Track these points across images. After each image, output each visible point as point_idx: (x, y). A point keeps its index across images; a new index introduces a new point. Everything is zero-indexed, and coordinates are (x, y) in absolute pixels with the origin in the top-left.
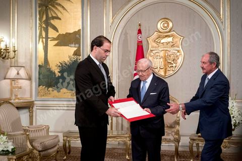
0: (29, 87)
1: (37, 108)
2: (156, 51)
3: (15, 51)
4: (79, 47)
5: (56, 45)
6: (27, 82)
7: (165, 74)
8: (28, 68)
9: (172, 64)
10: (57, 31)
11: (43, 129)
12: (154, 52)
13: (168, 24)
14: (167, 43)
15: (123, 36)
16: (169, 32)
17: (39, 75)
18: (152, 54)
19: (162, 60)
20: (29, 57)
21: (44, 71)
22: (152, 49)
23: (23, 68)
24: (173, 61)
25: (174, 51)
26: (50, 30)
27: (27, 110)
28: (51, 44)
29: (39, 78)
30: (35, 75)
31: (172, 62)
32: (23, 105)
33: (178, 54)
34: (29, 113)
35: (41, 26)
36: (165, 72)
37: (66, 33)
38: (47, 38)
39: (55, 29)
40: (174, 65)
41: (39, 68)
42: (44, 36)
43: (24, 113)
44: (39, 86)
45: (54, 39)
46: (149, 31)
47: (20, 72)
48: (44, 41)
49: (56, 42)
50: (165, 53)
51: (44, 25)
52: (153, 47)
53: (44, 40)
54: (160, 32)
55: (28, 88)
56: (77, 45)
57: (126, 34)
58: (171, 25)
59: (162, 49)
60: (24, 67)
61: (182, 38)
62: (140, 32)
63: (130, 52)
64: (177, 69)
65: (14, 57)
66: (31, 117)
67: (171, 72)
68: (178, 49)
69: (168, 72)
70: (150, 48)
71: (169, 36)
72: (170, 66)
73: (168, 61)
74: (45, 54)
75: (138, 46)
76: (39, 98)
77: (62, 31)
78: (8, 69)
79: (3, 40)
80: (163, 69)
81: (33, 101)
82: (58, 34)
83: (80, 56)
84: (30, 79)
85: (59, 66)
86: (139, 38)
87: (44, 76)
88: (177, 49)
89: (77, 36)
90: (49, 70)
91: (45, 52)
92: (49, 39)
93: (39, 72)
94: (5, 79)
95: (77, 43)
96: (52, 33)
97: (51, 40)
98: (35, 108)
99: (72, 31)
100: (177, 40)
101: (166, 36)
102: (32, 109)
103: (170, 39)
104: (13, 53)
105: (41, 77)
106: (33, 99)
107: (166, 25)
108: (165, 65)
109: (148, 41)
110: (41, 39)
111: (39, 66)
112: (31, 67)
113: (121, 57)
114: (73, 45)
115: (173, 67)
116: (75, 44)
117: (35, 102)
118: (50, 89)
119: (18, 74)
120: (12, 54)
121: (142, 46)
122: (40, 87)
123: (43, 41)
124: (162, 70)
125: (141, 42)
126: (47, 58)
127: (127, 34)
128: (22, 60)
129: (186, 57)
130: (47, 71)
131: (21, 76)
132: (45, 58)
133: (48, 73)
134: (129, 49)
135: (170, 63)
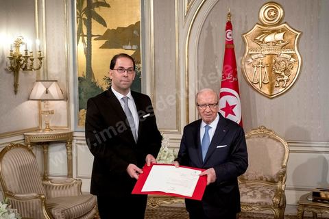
0: (66, 111)
1: (78, 142)
2: (256, 56)
3: (40, 59)
4: (138, 50)
5: (103, 47)
6: (63, 103)
7: (271, 93)
8: (63, 81)
10: (105, 25)
11: (73, 185)
12: (253, 57)
13: (276, 12)
14: (275, 43)
15: (205, 32)
16: (279, 24)
17: (80, 93)
18: (251, 60)
19: (266, 70)
20: (64, 65)
21: (86, 85)
22: (250, 53)
23: (54, 83)
24: (284, 71)
25: (285, 56)
26: (94, 23)
27: (62, 146)
28: (96, 44)
29: (80, 98)
30: (73, 92)
31: (283, 74)
32: (57, 139)
33: (292, 60)
35: (81, 17)
36: (271, 90)
37: (118, 28)
38: (90, 35)
39: (102, 21)
40: (286, 78)
41: (80, 82)
42: (85, 33)
43: (60, 150)
44: (80, 109)
45: (100, 38)
46: (246, 22)
47: (49, 89)
48: (86, 41)
49: (103, 42)
50: (271, 58)
51: (84, 16)
52: (251, 49)
53: (86, 38)
54: (264, 25)
55: (64, 112)
56: (135, 47)
57: (210, 29)
59: (267, 52)
60: (56, 81)
61: (299, 34)
62: (229, 26)
63: (216, 57)
64: (289, 85)
65: (40, 68)
68: (292, 52)
69: (275, 89)
70: (247, 50)
71: (277, 32)
72: (278, 79)
73: (276, 71)
74: (87, 61)
75: (227, 50)
76: (80, 128)
77: (112, 25)
78: (33, 84)
80: (268, 85)
81: (72, 133)
82: (106, 29)
83: (140, 63)
84: (66, 98)
86: (228, 37)
87: (86, 94)
88: (290, 52)
89: (135, 32)
90: (94, 85)
91: (86, 56)
92: (93, 38)
93: (79, 88)
94: (29, 99)
95: (135, 44)
96: (97, 29)
97: (95, 40)
98: (74, 142)
99: (126, 25)
100: (290, 37)
101: (273, 31)
102: (71, 143)
103: (279, 36)
104: (39, 62)
105: (83, 96)
106: (72, 129)
107: (273, 14)
108: (271, 78)
109: (244, 40)
110: (81, 38)
111: (79, 78)
112: (67, 81)
113: (201, 66)
114: (129, 47)
115: (283, 80)
116: (131, 45)
117: (75, 134)
119: (47, 92)
120: (36, 63)
121: (233, 50)
122: (82, 111)
123: (83, 41)
124: (266, 86)
125: (231, 42)
126: (91, 68)
127: (212, 28)
128: (54, 69)
129: (305, 64)
130: (92, 87)
131: (52, 96)
132: (87, 64)
133: (93, 90)
134: (215, 52)
135: (280, 74)
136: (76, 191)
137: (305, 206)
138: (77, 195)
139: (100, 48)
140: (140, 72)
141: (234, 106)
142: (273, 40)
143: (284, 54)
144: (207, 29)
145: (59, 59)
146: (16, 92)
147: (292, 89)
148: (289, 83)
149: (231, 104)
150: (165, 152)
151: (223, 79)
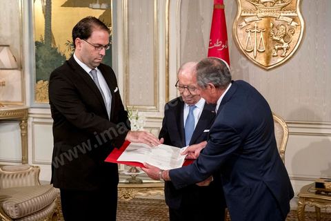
0: (20, 82)
1: (35, 120)
2: (250, 19)
4: (108, 10)
5: (66, 5)
6: (16, 73)
7: (268, 63)
8: (17, 46)
9: (282, 44)
11: (29, 172)
12: (247, 20)
14: (273, 3)
17: (37, 61)
18: (244, 24)
19: (261, 35)
20: (17, 27)
21: (44, 52)
22: (243, 14)
23: (5, 48)
24: (284, 37)
25: (285, 19)
27: (16, 125)
28: (56, 2)
29: (37, 67)
30: (29, 60)
31: (282, 40)
32: (9, 116)
33: (294, 24)
34: (20, 130)
36: (268, 59)
40: (285, 45)
41: (37, 48)
43: (13, 130)
44: (37, 80)
50: (269, 22)
52: (244, 11)
55: (18, 85)
56: (104, 6)
59: (263, 14)
60: (8, 46)
63: (203, 19)
64: (289, 54)
66: (24, 138)
67: (280, 60)
68: (294, 14)
69: (272, 58)
70: (240, 11)
72: (276, 47)
73: (274, 38)
74: (46, 22)
75: (215, 11)
76: (37, 104)
80: (265, 54)
81: (27, 109)
83: (110, 25)
84: (20, 67)
87: (45, 62)
88: (291, 14)
90: (55, 52)
91: (45, 16)
93: (36, 56)
95: (105, 2)
98: (30, 121)
102: (26, 122)
105: (41, 64)
106: (28, 105)
108: (267, 46)
111: (37, 43)
112: (22, 46)
114: (97, 6)
115: (282, 49)
116: (101, 4)
117: (32, 111)
121: (223, 11)
122: (39, 82)
124: (262, 55)
125: (221, 2)
126: (50, 30)
129: (308, 29)
130: (52, 53)
131: (2, 64)
132: (46, 29)
133: (52, 57)
134: (201, 14)
135: (278, 41)
136: (33, 180)
137: (307, 199)
138: (34, 185)
139: (62, 6)
140: (111, 37)
143: (284, 17)
145: (11, 18)
147: (293, 59)
148: (289, 52)
151: (210, 45)
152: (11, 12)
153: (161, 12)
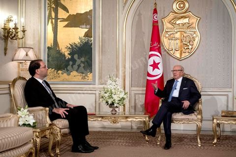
2: (171, 33)
3: (24, 31)
4: (91, 28)
5: (66, 26)
7: (181, 56)
8: (36, 49)
9: (189, 46)
10: (68, 11)
12: (169, 33)
14: (183, 24)
15: (137, 18)
16: (185, 12)
17: (48, 57)
18: (167, 35)
19: (177, 41)
20: (37, 39)
21: (53, 52)
22: (167, 30)
24: (189, 42)
26: (60, 10)
28: (61, 25)
29: (48, 61)
31: (188, 44)
33: (194, 35)
35: (50, 6)
36: (181, 54)
37: (77, 14)
38: (57, 18)
39: (65, 9)
41: (49, 50)
42: (53, 17)
45: (64, 20)
46: (164, 11)
47: (28, 53)
48: (54, 22)
49: (66, 23)
50: (181, 34)
51: (53, 6)
52: (168, 28)
53: (54, 20)
54: (176, 13)
56: (88, 27)
57: (140, 15)
58: (187, 5)
59: (178, 30)
60: (32, 48)
61: (199, 19)
62: (155, 11)
63: (144, 33)
65: (23, 38)
67: (187, 54)
68: (195, 30)
69: (183, 54)
70: (165, 29)
71: (185, 17)
72: (185, 48)
73: (184, 43)
74: (54, 36)
75: (154, 27)
77: (72, 12)
78: (16, 51)
79: (12, 19)
80: (179, 51)
82: (68, 14)
83: (91, 37)
85: (70, 48)
86: (155, 18)
87: (53, 58)
88: (193, 30)
89: (88, 16)
90: (59, 52)
92: (59, 20)
93: (48, 55)
94: (13, 61)
95: (89, 25)
96: (62, 14)
97: (60, 21)
99: (83, 12)
100: (193, 20)
101: (182, 17)
103: (186, 20)
104: (22, 33)
105: (50, 59)
107: (182, 6)
108: (180, 47)
109: (163, 22)
110: (50, 20)
111: (48, 48)
112: (40, 49)
114: (84, 26)
115: (189, 48)
116: (86, 25)
118: (60, 72)
119: (27, 55)
120: (20, 35)
121: (158, 26)
123: (52, 22)
124: (177, 52)
125: (157, 22)
126: (57, 40)
127: (141, 14)
128: (30, 41)
129: (202, 38)
130: (57, 53)
131: (30, 57)
132: (54, 40)
133: (58, 55)
134: (143, 30)
135: (186, 44)
139: (64, 27)
140: (92, 43)
141: (159, 63)
142: (182, 23)
143: (189, 32)
144: (138, 15)
145: (34, 34)
146: (5, 54)
148: (192, 50)
149: (157, 62)
150: (118, 89)
151: (151, 45)
152: (34, 30)
153: (120, 30)
